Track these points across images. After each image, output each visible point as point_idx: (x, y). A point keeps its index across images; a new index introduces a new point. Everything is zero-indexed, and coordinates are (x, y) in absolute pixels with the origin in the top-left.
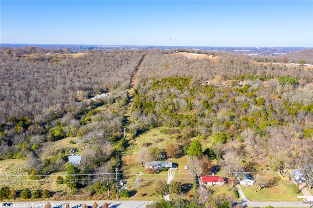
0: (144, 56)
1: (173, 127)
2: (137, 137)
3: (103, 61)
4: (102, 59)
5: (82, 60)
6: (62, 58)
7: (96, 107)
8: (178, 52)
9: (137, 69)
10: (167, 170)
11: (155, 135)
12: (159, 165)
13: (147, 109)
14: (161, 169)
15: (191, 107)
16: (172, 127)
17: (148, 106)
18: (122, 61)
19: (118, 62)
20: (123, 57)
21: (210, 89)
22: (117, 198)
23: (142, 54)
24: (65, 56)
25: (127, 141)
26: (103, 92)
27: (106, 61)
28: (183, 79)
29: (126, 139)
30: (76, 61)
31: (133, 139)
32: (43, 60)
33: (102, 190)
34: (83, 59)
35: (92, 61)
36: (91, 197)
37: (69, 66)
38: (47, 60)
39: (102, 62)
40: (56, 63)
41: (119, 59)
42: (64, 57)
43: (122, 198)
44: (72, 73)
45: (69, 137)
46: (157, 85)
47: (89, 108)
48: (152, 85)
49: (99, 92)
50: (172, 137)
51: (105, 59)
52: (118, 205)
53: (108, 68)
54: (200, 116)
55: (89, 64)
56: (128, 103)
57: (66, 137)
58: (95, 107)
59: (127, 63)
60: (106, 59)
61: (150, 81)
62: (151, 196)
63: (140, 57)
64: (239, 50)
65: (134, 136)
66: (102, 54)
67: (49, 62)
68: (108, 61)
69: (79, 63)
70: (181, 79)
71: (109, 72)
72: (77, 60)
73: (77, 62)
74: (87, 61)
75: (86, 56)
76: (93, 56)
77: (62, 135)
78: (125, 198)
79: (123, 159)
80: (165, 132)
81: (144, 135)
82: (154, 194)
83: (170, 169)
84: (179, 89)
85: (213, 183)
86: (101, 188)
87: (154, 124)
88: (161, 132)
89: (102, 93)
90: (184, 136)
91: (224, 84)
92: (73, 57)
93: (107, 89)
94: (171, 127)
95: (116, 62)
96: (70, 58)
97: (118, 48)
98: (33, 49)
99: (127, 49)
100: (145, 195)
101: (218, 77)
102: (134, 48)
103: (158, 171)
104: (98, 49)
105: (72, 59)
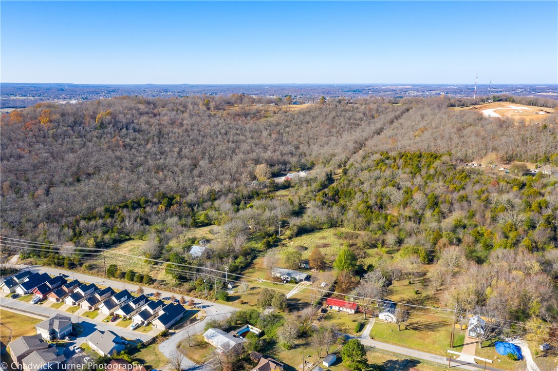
1: (359, 230)
2: (296, 237)
3: (332, 118)
5: (301, 116)
6: (274, 112)
7: (277, 191)
8: (492, 101)
10: (297, 283)
11: (324, 238)
12: (289, 274)
13: (344, 199)
14: (289, 280)
15: (407, 203)
16: (357, 229)
17: (345, 196)
19: (354, 121)
20: (367, 113)
21: (462, 177)
22: (214, 299)
23: (407, 106)
24: (279, 109)
25: (280, 240)
26: (303, 168)
27: (336, 118)
28: (434, 156)
29: (282, 237)
30: (291, 118)
31: (290, 238)
32: (246, 115)
33: (202, 288)
34: (303, 114)
36: (188, 292)
37: (278, 124)
38: (252, 115)
39: (329, 120)
40: (264, 119)
43: (219, 300)
44: (275, 136)
45: (215, 225)
46: (382, 163)
47: (266, 190)
48: (375, 162)
49: (299, 168)
50: (342, 245)
51: (337, 115)
52: (208, 306)
53: (334, 130)
54: (408, 219)
55: (308, 122)
57: (211, 224)
58: (275, 191)
61: (374, 157)
62: (252, 306)
65: (292, 235)
67: (253, 118)
68: (340, 118)
69: (294, 121)
72: (294, 115)
74: (308, 118)
75: (310, 109)
76: (321, 109)
77: (206, 221)
78: (222, 301)
79: (255, 261)
80: (340, 236)
81: (309, 236)
82: (256, 305)
83: (303, 282)
84: (411, 173)
85: (340, 308)
86: (203, 285)
87: (331, 221)
88: (335, 235)
89: (301, 170)
90: (358, 245)
91: (502, 169)
92: (291, 111)
93: (313, 164)
94: (355, 230)
96: (286, 112)
97: (406, 90)
98: (241, 99)
99: (424, 92)
100: (245, 303)
101: (492, 156)
102: (437, 90)
103: (285, 282)
104: (370, 92)
105: (287, 114)
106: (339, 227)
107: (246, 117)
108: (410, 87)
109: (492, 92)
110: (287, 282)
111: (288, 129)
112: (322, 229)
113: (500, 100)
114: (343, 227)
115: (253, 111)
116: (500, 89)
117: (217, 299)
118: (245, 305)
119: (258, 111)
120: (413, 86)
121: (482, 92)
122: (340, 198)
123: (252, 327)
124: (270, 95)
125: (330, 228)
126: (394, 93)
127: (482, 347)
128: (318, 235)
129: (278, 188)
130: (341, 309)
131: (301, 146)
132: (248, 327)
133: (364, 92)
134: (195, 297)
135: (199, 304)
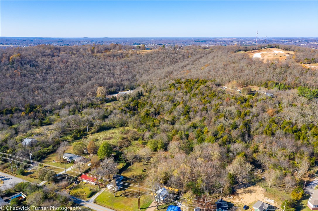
2: (97, 132)
6: (132, 54)
8: (267, 47)
10: (74, 163)
11: (113, 133)
12: (72, 158)
13: (140, 108)
15: (172, 112)
17: (141, 106)
21: (212, 95)
25: (86, 135)
26: (132, 89)
29: (88, 133)
31: (93, 133)
34: (147, 56)
35: (153, 58)
47: (99, 102)
49: (128, 89)
50: (119, 138)
52: (9, 179)
57: (51, 124)
62: (36, 179)
65: (95, 131)
78: (20, 176)
80: (122, 132)
83: (78, 163)
90: (128, 139)
91: (239, 90)
96: (138, 54)
97: (231, 41)
98: (115, 46)
99: (242, 42)
100: (32, 177)
101: (234, 82)
102: (250, 41)
103: (68, 162)
104: (210, 42)
106: (126, 126)
107: (113, 57)
108: (235, 39)
109: (281, 42)
110: (70, 162)
111: (135, 65)
112: (116, 127)
113: (272, 47)
114: (128, 126)
115: (119, 54)
116: (287, 40)
117: (17, 174)
118: (32, 178)
119: (122, 54)
120: (238, 38)
121: (276, 42)
122: (138, 108)
123: (23, 194)
124: (151, 44)
125: (120, 127)
127: (158, 209)
128: (111, 131)
129: (108, 101)
130: (88, 181)
132: (21, 194)
133: (207, 42)
134: (6, 172)
135: (5, 177)
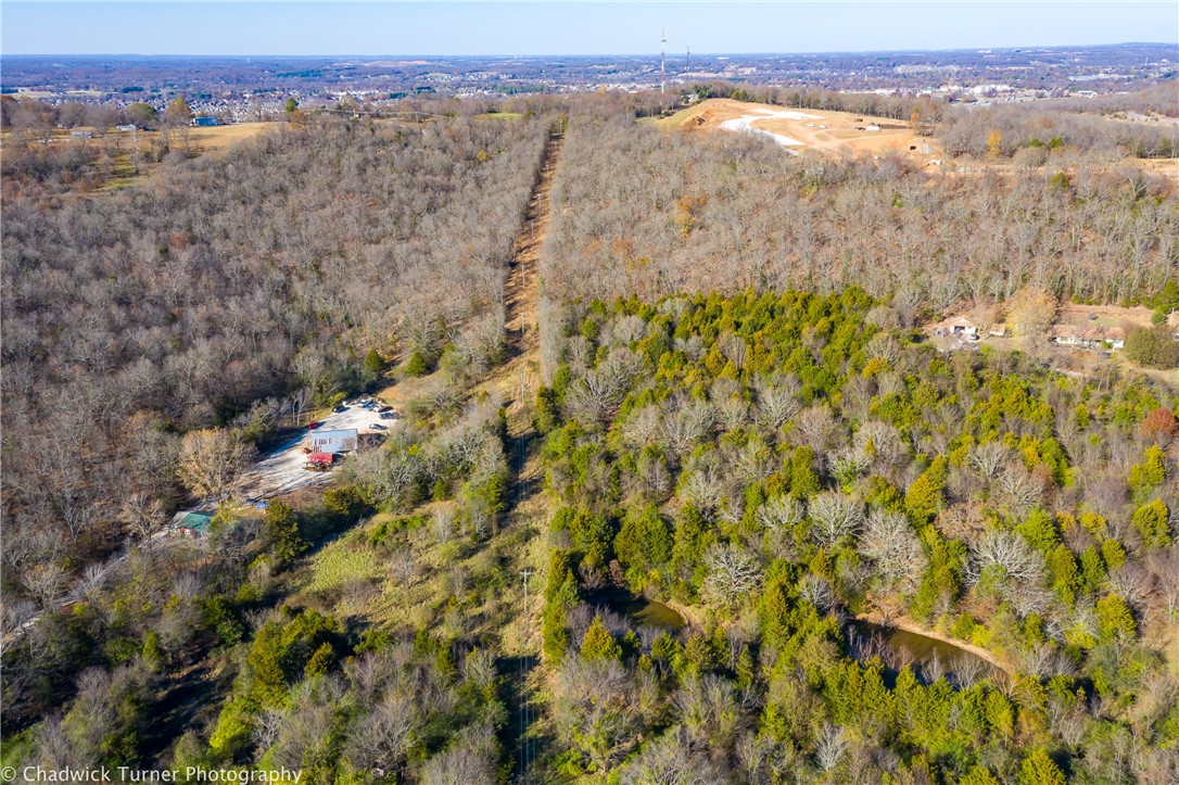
0: (554, 136)
3: (354, 171)
4: (352, 158)
5: (249, 167)
6: (148, 157)
7: (311, 551)
8: (697, 96)
9: (529, 216)
18: (449, 171)
19: (429, 177)
20: (452, 146)
23: (546, 121)
24: (160, 143)
27: (370, 171)
28: (813, 308)
30: (218, 176)
32: (42, 171)
34: (253, 162)
35: (298, 174)
37: (177, 203)
38: (65, 173)
39: (350, 180)
40: (114, 184)
41: (436, 159)
42: (158, 148)
44: (184, 256)
46: (667, 354)
48: (640, 351)
49: (334, 393)
51: (366, 161)
55: (282, 190)
56: (512, 506)
59: (479, 183)
60: (370, 157)
61: (627, 326)
63: (539, 145)
64: (917, 68)
66: (348, 129)
67: (73, 179)
68: (380, 169)
69: (232, 187)
70: (798, 305)
71: (389, 243)
72: (224, 166)
73: (221, 182)
75: (270, 143)
76: (304, 140)
92: (203, 149)
93: (381, 361)
95: (420, 177)
96: (190, 155)
97: (424, 73)
102: (489, 69)
104: (342, 77)
105: (198, 161)
107: (41, 180)
108: (424, 63)
111: (219, 220)
113: (710, 97)
115: (65, 158)
119: (86, 158)
120: (432, 61)
126: (398, 77)
131: (298, 287)
133: (329, 77)
